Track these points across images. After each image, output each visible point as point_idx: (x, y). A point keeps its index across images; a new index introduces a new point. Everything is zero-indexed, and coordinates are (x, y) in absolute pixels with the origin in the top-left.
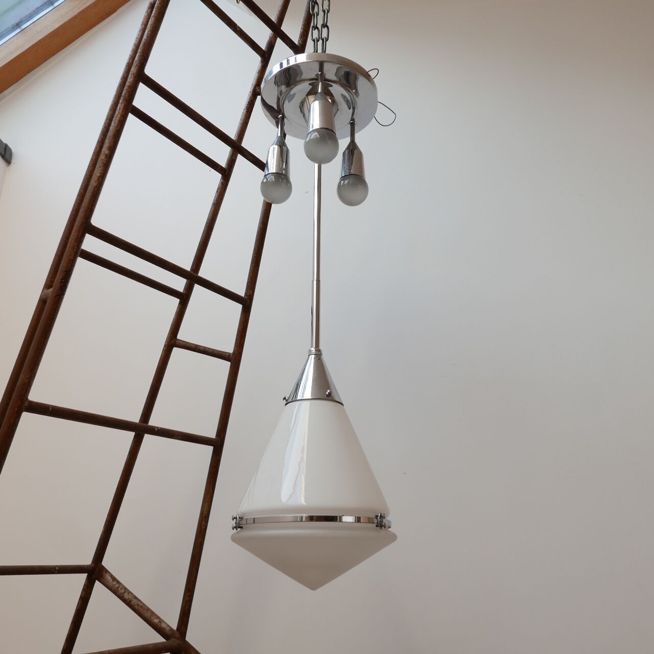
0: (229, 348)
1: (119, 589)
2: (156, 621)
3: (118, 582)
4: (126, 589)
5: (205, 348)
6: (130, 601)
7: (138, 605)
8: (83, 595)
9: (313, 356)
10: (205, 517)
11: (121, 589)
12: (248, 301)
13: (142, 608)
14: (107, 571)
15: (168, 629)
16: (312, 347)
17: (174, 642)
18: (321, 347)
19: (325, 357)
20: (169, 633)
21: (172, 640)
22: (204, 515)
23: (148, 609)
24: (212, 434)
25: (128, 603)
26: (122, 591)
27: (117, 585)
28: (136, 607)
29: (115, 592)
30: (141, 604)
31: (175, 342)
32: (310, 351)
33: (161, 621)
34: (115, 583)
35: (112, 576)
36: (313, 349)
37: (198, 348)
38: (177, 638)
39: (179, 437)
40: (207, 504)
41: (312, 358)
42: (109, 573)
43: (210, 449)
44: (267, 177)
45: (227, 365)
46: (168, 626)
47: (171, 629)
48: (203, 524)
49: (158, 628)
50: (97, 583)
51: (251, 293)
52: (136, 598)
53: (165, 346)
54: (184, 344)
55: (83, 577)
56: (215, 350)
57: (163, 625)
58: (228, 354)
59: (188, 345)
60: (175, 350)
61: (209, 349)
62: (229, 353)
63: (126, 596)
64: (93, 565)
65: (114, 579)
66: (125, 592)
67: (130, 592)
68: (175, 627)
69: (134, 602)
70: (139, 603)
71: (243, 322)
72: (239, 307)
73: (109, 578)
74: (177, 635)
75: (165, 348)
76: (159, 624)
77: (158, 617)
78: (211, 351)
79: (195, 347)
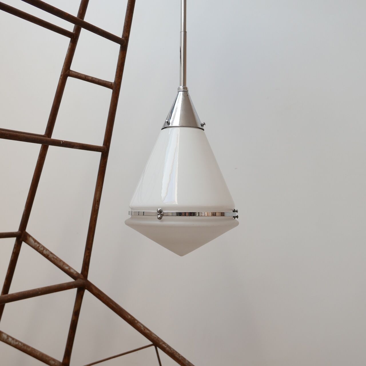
0: (111, 78)
1: (40, 247)
2: (67, 268)
3: (38, 243)
4: (44, 248)
5: (92, 78)
6: (48, 255)
7: (54, 258)
8: (14, 251)
9: (182, 92)
10: (97, 201)
11: (41, 248)
12: (125, 42)
13: (57, 260)
14: (30, 236)
15: (75, 273)
16: (181, 85)
17: (80, 281)
18: (187, 86)
19: (190, 93)
20: (76, 276)
21: (79, 280)
22: (96, 200)
23: (61, 261)
24: (100, 143)
25: (47, 257)
26: (42, 249)
27: (38, 245)
28: (52, 259)
29: (37, 249)
30: (55, 257)
31: (69, 72)
32: (179, 89)
33: (70, 268)
34: (36, 244)
35: (33, 239)
36: (181, 87)
37: (87, 77)
38: (82, 279)
39: (78, 147)
40: (98, 193)
41: (181, 94)
42: (32, 237)
43: (99, 154)
45: (110, 91)
46: (75, 271)
47: (77, 273)
48: (96, 206)
49: (69, 272)
50: (23, 243)
51: (127, 35)
52: (52, 253)
53: (61, 76)
54: (76, 74)
55: (13, 240)
56: (100, 80)
57: (72, 271)
58: (110, 83)
59: (79, 75)
60: (69, 79)
61: (96, 78)
62: (112, 83)
63: (45, 252)
64: (20, 232)
65: (35, 241)
66: (44, 250)
67: (47, 250)
68: (80, 272)
69: (51, 256)
70: (54, 256)
71: (122, 59)
72: (118, 46)
73: (32, 241)
74: (82, 277)
75: (61, 77)
76: (69, 270)
77: (68, 266)
78: (98, 80)
79: (84, 77)
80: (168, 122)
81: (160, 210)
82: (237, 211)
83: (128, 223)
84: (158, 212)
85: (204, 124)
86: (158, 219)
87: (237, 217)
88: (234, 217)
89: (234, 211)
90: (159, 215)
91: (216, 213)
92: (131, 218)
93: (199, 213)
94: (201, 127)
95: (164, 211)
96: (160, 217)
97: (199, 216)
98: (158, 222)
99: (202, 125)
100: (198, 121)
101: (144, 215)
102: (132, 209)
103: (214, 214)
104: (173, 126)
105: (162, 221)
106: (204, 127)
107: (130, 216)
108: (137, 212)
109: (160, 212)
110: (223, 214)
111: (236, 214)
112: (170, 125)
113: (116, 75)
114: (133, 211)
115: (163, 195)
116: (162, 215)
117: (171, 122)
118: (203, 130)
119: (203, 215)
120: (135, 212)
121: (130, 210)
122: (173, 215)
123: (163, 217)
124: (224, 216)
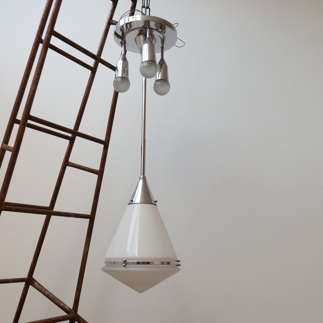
0: (97, 167)
1: (43, 289)
2: (62, 305)
3: (42, 286)
4: (46, 290)
5: (84, 167)
6: (49, 295)
7: (53, 297)
8: (23, 293)
9: (142, 180)
10: (86, 254)
11: (43, 290)
12: (107, 143)
13: (55, 299)
14: (35, 281)
15: (68, 308)
16: (141, 175)
17: (72, 315)
18: (146, 175)
19: (147, 180)
20: (69, 310)
21: (71, 314)
22: (85, 254)
23: (58, 299)
24: (88, 212)
25: (47, 296)
26: (44, 290)
27: (41, 288)
28: (52, 298)
29: (40, 291)
30: (54, 297)
31: (68, 163)
32: (140, 177)
33: (65, 305)
34: (40, 286)
35: (38, 283)
36: (142, 176)
37: (80, 167)
38: (73, 313)
40: (87, 248)
41: (141, 181)
42: (37, 281)
43: (88, 220)
44: (117, 78)
45: (96, 176)
47: (70, 309)
48: (85, 258)
49: (63, 308)
50: (30, 286)
51: (109, 138)
52: (51, 294)
53: (62, 165)
54: (73, 164)
55: (23, 284)
56: (90, 168)
57: (66, 307)
58: (96, 171)
60: (68, 167)
61: (86, 167)
62: (97, 170)
63: (46, 293)
64: (28, 278)
65: (39, 284)
66: (46, 291)
67: (48, 291)
68: (71, 308)
69: (50, 296)
70: (53, 296)
71: (104, 154)
72: (102, 146)
73: (37, 284)
74: (73, 311)
75: (62, 167)
76: (64, 306)
77: (63, 303)
78: (88, 169)
79: (78, 167)
80: (132, 200)
81: (125, 260)
82: (179, 261)
83: (103, 270)
84: (124, 262)
85: (157, 201)
86: (124, 266)
87: (180, 265)
88: (178, 265)
89: (178, 261)
90: (124, 263)
91: (164, 262)
92: (106, 266)
93: (152, 262)
94: (154, 203)
95: (128, 261)
96: (125, 265)
97: (152, 264)
98: (123, 269)
99: (155, 202)
100: (152, 199)
101: (114, 264)
102: (107, 259)
103: (163, 263)
104: (135, 203)
105: (126, 268)
106: (157, 203)
107: (105, 265)
108: (110, 261)
109: (125, 261)
110: (168, 263)
111: (179, 263)
112: (134, 202)
113: (101, 165)
114: (107, 261)
115: (128, 250)
116: (126, 264)
117: (134, 200)
118: (156, 205)
119: (155, 264)
120: (108, 262)
121: (105, 260)
122: (133, 263)
123: (127, 265)
124: (169, 264)
